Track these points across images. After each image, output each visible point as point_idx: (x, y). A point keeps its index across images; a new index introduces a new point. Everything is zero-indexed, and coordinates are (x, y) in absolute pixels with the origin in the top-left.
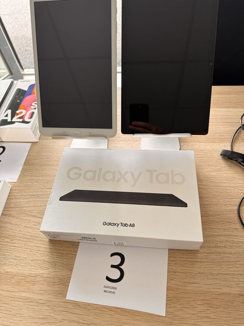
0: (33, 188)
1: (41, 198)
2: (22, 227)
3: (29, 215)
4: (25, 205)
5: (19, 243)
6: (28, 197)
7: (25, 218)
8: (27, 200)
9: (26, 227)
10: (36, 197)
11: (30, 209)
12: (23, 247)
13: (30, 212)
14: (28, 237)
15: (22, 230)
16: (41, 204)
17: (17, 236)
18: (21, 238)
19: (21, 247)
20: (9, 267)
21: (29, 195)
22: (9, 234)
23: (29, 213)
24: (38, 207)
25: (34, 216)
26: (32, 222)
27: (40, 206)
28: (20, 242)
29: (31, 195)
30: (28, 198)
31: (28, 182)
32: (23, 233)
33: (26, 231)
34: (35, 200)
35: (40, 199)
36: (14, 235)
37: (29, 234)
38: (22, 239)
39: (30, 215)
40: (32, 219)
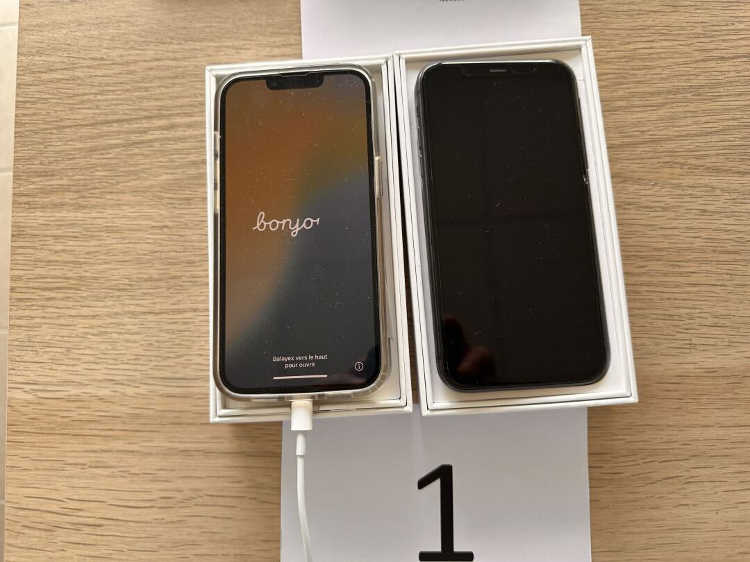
0: (662, 63)
1: (715, 99)
2: (689, 216)
3: (697, 167)
4: (664, 132)
5: (708, 272)
6: (660, 100)
7: (687, 181)
8: (662, 112)
9: (705, 211)
10: (689, 95)
11: (690, 144)
12: (729, 283)
13: (697, 158)
14: (730, 248)
15: (695, 224)
16: (726, 123)
17: (689, 249)
18: (704, 252)
19: (720, 283)
20: (711, 354)
21: (659, 93)
22: (654, 245)
23: (691, 161)
24: (717, 133)
25: (718, 170)
26: (718, 192)
27: (723, 131)
28: (709, 268)
29: (669, 92)
30: (664, 105)
31: (629, 40)
32: (703, 235)
33: (714, 226)
34: (691, 107)
35: (712, 105)
36: (673, 245)
37: (731, 237)
38: (709, 256)
39: (701, 169)
40: (713, 180)
